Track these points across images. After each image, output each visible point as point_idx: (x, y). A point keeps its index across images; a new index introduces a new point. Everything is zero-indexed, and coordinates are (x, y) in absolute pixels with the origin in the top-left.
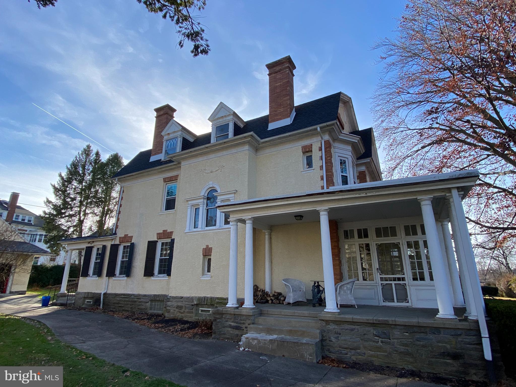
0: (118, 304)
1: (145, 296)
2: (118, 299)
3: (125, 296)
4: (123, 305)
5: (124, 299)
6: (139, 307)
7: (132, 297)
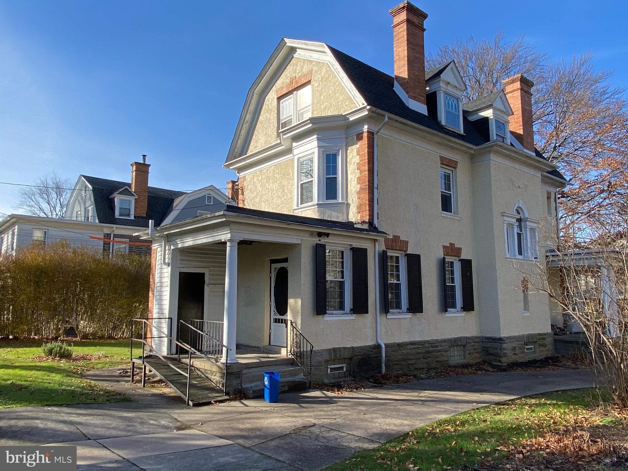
0: (404, 360)
1: (444, 341)
2: (404, 351)
3: (416, 346)
4: (414, 362)
5: (414, 351)
6: (438, 359)
7: (427, 345)
